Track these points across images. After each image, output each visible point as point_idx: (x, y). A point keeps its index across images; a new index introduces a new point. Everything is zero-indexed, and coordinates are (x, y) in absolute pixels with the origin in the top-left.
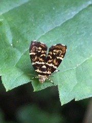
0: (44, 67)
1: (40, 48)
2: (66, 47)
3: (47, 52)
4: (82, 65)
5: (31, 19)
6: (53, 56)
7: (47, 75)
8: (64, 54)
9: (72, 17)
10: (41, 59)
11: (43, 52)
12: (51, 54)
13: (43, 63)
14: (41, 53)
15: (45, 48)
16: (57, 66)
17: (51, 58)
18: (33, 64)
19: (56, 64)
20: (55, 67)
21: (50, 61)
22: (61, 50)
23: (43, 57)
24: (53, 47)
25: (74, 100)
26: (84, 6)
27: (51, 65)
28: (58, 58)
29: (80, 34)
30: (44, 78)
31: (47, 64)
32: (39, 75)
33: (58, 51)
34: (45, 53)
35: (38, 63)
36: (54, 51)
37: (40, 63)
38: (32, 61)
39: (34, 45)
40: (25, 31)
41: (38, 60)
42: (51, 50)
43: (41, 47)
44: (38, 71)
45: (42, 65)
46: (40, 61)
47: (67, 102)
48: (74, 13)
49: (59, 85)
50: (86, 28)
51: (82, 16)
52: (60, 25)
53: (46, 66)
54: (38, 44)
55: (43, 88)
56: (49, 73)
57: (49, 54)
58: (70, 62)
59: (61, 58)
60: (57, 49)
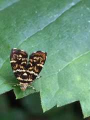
0: (25, 74)
1: (20, 56)
2: (46, 54)
3: (28, 59)
4: (63, 69)
5: (13, 24)
9: (55, 20)
10: (22, 67)
11: (23, 59)
12: (32, 61)
13: (24, 71)
14: (21, 61)
16: (38, 73)
17: (32, 65)
18: (14, 71)
19: (37, 71)
20: (36, 75)
21: (31, 68)
23: (24, 65)
24: (33, 54)
25: (56, 106)
26: (67, 8)
27: (32, 72)
28: (38, 65)
29: (62, 38)
31: (28, 71)
33: (38, 58)
35: (19, 70)
36: (35, 58)
37: (21, 71)
38: (13, 69)
39: (15, 53)
40: (7, 37)
41: (19, 68)
42: (31, 57)
43: (22, 55)
44: (19, 78)
45: (23, 73)
46: (21, 69)
47: (48, 109)
48: (56, 16)
49: (41, 91)
50: (68, 31)
51: (65, 19)
52: (42, 29)
53: (27, 73)
55: (24, 95)
56: (30, 80)
57: (30, 61)
58: (52, 67)
59: (41, 65)
60: (37, 56)
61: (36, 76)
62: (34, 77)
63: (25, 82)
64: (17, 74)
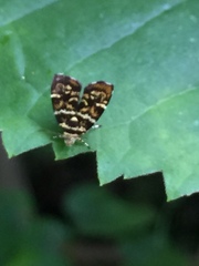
0: (74, 119)
1: (69, 87)
2: (112, 87)
3: (81, 94)
4: (140, 118)
5: (60, 34)
6: (89, 101)
7: (79, 133)
8: (108, 99)
9: (131, 32)
10: (70, 106)
11: (73, 93)
13: (73, 113)
15: (77, 88)
16: (97, 119)
17: (86, 104)
18: (56, 113)
19: (95, 115)
20: (93, 121)
21: (84, 110)
22: (104, 91)
24: (90, 85)
25: (122, 177)
26: (155, 14)
27: (86, 117)
28: (98, 105)
29: (142, 64)
30: (73, 138)
31: (79, 114)
32: (66, 133)
33: (98, 94)
34: (77, 96)
35: (64, 111)
36: (93, 92)
37: (68, 113)
39: (60, 82)
40: (47, 54)
42: (87, 91)
43: (71, 85)
44: (64, 125)
45: (71, 116)
47: (109, 181)
48: (136, 25)
49: (99, 151)
50: (154, 53)
51: (150, 31)
52: (109, 46)
54: (66, 81)
55: (71, 154)
56: (81, 129)
57: (84, 98)
58: (121, 112)
59: (103, 106)
61: (93, 124)
62: (89, 125)
63: (73, 132)
64: (60, 118)
